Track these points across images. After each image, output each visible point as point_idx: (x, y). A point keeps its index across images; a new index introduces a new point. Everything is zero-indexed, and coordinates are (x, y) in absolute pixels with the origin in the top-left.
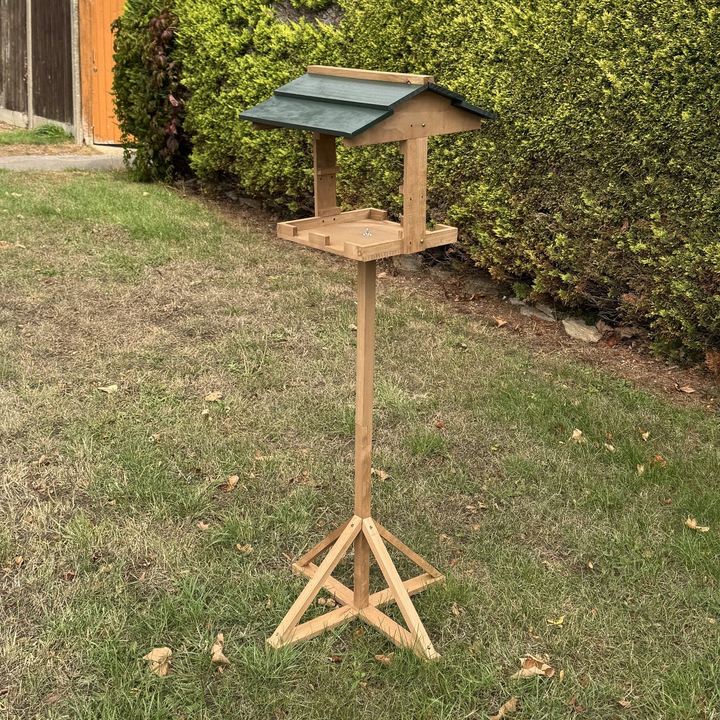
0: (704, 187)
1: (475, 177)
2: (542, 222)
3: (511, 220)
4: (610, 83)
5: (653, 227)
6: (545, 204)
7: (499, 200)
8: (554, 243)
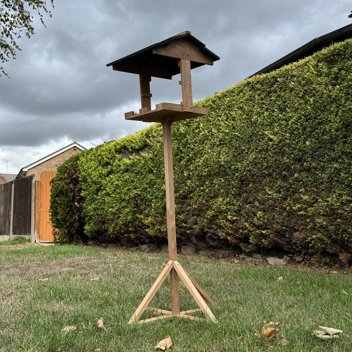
0: (322, 171)
1: (216, 196)
2: (250, 208)
3: (235, 211)
4: (272, 139)
5: (302, 196)
6: (250, 200)
7: (228, 203)
8: (257, 216)
